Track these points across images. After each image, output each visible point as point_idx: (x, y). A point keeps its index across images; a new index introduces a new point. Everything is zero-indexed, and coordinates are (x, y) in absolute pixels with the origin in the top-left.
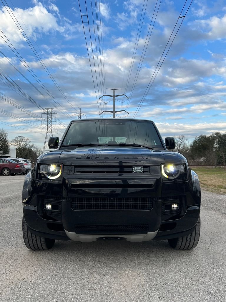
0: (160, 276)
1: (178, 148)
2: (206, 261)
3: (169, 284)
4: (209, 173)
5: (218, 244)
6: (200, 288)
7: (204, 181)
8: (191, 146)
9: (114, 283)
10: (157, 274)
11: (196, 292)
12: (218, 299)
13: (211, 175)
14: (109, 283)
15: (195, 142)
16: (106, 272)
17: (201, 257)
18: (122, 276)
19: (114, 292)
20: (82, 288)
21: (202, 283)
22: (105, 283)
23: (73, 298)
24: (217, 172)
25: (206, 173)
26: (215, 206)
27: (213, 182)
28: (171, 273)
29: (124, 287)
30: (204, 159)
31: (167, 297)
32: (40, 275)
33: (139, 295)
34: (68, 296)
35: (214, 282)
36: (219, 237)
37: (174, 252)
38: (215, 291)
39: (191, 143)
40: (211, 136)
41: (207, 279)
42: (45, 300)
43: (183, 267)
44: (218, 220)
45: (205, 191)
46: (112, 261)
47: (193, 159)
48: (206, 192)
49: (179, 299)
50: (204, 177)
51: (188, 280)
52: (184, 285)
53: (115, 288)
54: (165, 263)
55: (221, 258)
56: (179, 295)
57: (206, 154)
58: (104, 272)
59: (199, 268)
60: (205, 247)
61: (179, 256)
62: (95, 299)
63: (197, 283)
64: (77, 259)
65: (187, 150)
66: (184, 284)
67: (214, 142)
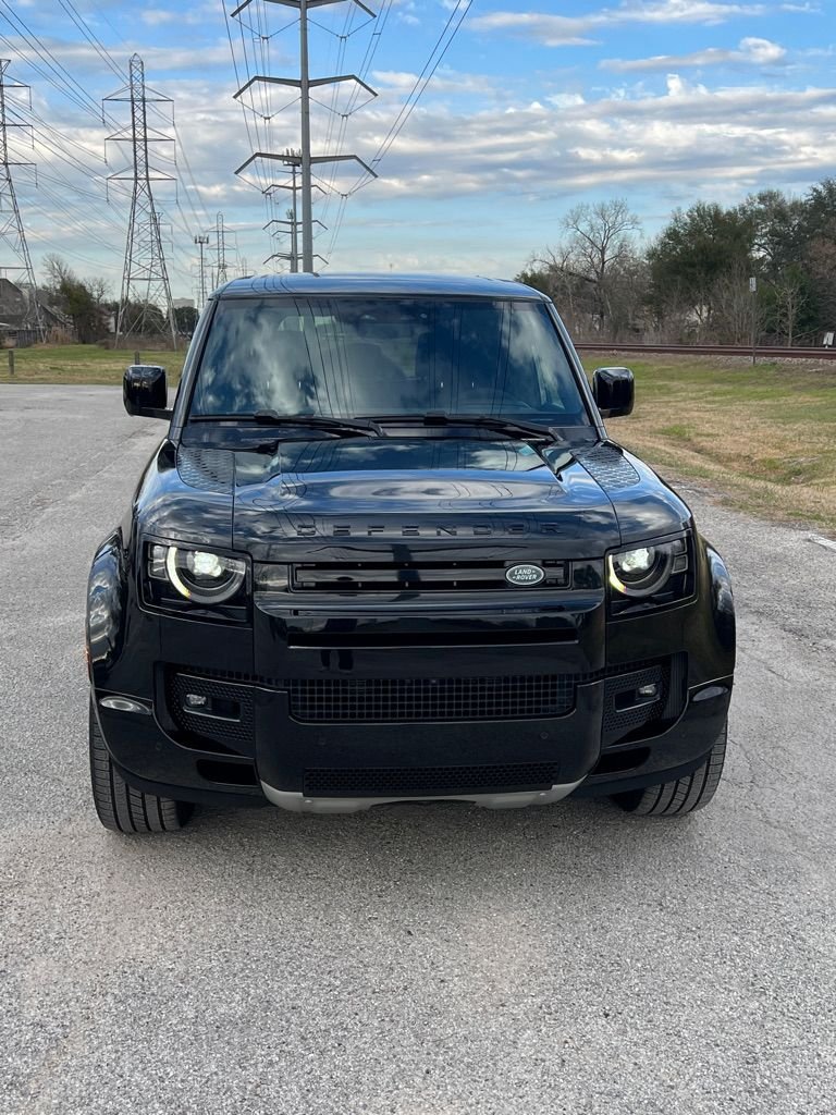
0: (595, 930)
1: (596, 260)
2: (743, 863)
3: (628, 960)
4: (725, 394)
5: (777, 786)
6: (729, 972)
7: (708, 435)
8: (651, 255)
9: (448, 963)
10: (585, 922)
11: (718, 987)
12: (785, 1010)
13: (730, 402)
14: (433, 963)
15: (669, 236)
16: (414, 921)
17: (724, 846)
18: (470, 936)
19: (459, 998)
20: (350, 989)
21: (735, 953)
22: (419, 966)
23: (334, 1027)
24: (760, 389)
25: (715, 394)
26: (761, 593)
27: (744, 443)
28: (630, 917)
29: (485, 977)
30: (705, 315)
31: (631, 1010)
32: (191, 941)
33: (541, 1008)
34: (314, 1019)
35: (772, 947)
36: (779, 752)
37: (630, 825)
38: (778, 982)
39: (653, 239)
40: (743, 210)
41: (750, 937)
42: (244, 1037)
43: (667, 893)
44: (775, 664)
45: (716, 504)
46: (423, 873)
47: (660, 315)
48: (720, 511)
49: (667, 1018)
50: (707, 416)
51: (688, 945)
52: (679, 965)
53: (457, 985)
54: (605, 876)
55: (791, 849)
56: (667, 1003)
57: (714, 295)
58: (406, 923)
59: (719, 893)
60: (732, 801)
61: (646, 843)
62: (404, 1028)
63: (720, 953)
64: (300, 869)
65: (635, 273)
66: (679, 960)
67: (750, 240)
